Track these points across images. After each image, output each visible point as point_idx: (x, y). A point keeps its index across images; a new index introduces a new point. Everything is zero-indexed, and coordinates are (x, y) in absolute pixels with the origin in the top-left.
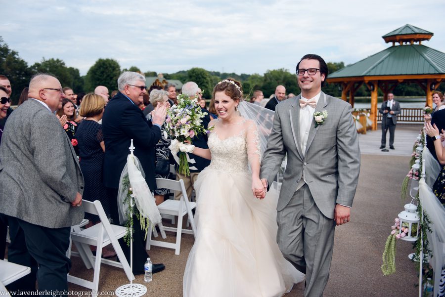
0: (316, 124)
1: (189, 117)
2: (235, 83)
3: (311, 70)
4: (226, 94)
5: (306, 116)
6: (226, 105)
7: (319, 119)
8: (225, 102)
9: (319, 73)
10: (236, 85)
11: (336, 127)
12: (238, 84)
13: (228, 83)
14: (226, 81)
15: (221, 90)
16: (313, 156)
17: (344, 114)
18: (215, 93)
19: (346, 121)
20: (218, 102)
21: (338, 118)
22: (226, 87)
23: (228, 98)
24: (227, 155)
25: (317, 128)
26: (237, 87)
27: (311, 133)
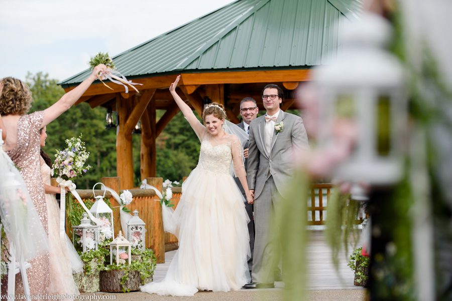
0: (277, 132)
1: (71, 159)
2: (219, 106)
3: (272, 96)
4: (214, 116)
5: (270, 128)
6: (216, 124)
7: (278, 128)
8: (214, 122)
9: (277, 98)
10: (220, 108)
11: (290, 133)
12: (221, 107)
13: (214, 107)
14: (212, 105)
15: (210, 113)
16: (276, 155)
17: (295, 124)
18: (205, 117)
19: (297, 129)
20: (208, 123)
21: (291, 126)
22: (214, 110)
23: (216, 119)
24: (217, 158)
25: (278, 135)
26: (221, 109)
27: (273, 138)
